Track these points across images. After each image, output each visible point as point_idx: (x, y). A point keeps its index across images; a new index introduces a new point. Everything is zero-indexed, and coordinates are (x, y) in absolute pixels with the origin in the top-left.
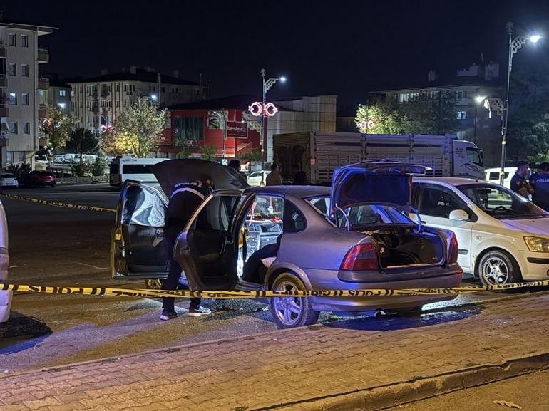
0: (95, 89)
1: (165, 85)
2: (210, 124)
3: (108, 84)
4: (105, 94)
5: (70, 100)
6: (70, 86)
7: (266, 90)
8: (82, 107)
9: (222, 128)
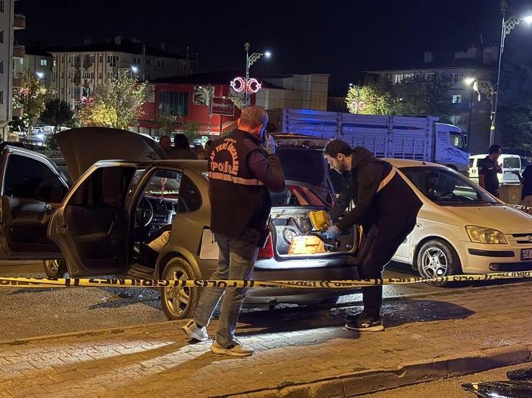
0: (78, 59)
1: (151, 58)
2: (195, 100)
3: (91, 54)
4: (87, 65)
5: (51, 70)
6: (51, 56)
7: (249, 65)
8: (63, 77)
9: (207, 104)
